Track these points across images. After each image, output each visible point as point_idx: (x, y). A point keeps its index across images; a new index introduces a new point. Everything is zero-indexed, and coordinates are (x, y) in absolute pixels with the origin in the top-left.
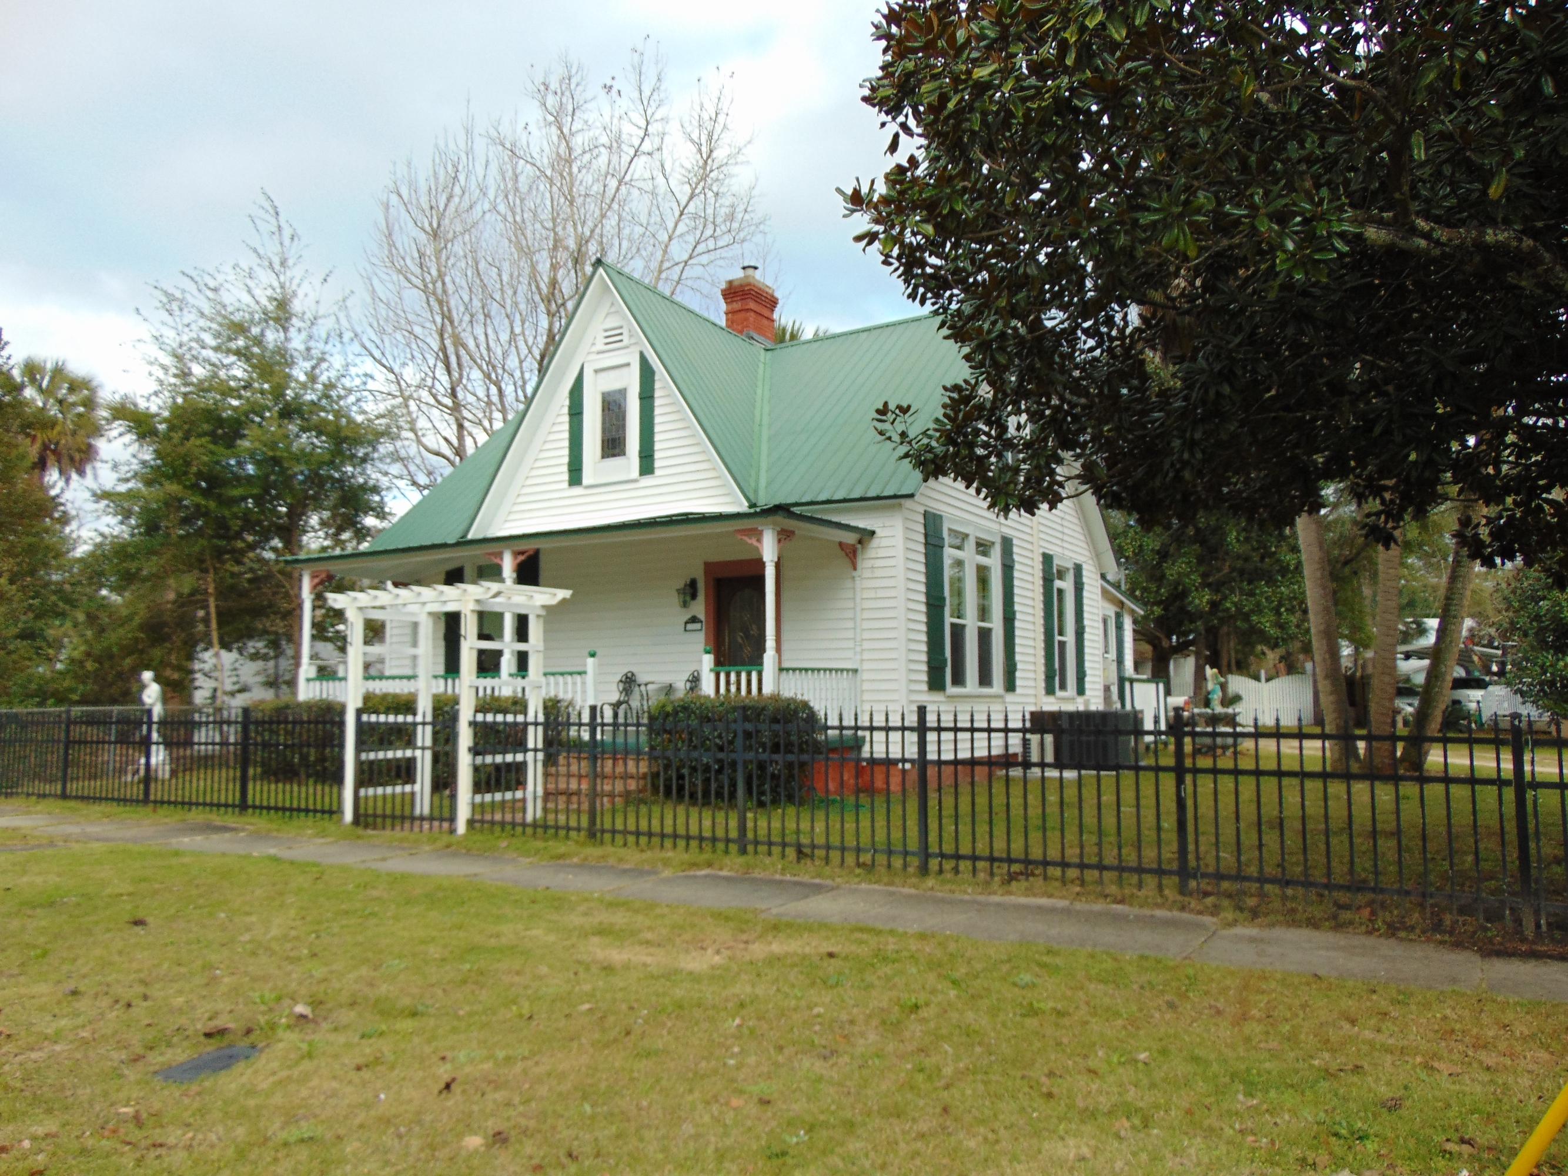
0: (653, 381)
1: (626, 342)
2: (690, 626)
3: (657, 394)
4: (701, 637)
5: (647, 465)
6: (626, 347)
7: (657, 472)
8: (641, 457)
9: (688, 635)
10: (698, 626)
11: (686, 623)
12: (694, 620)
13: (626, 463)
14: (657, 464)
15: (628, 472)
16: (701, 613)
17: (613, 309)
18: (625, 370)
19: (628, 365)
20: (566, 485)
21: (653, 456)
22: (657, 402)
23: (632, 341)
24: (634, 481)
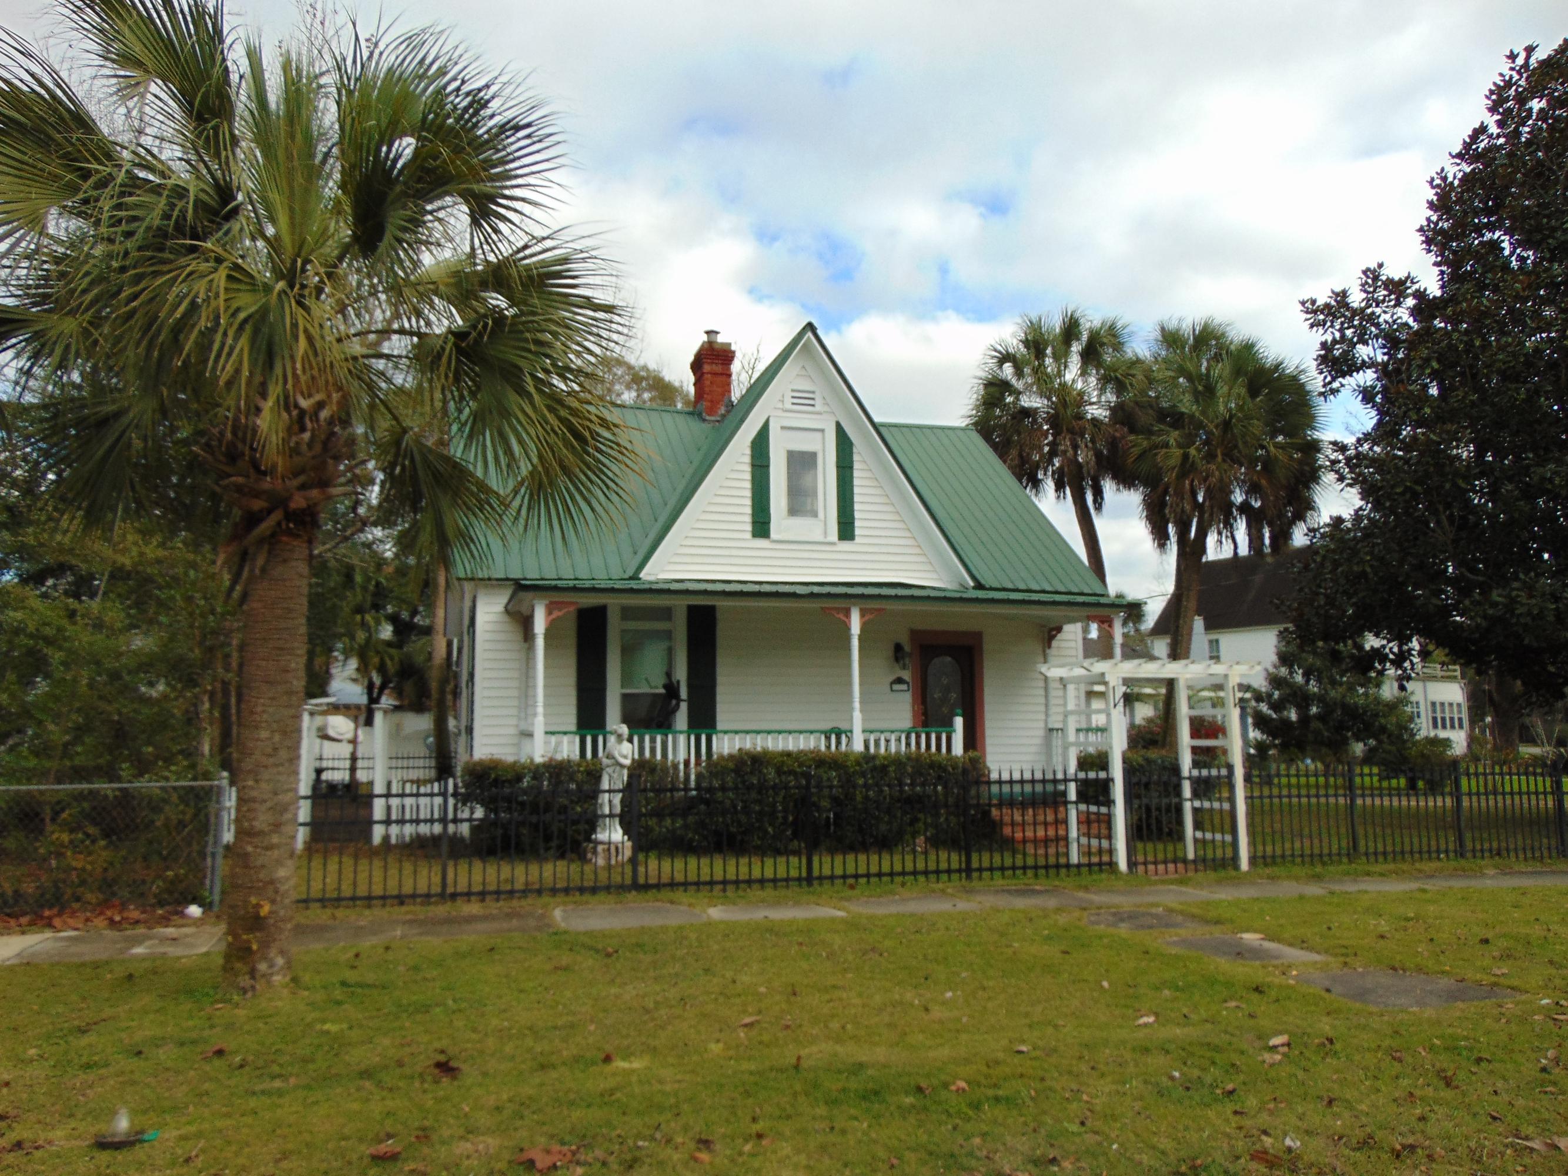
0: (851, 454)
1: (818, 408)
2: (896, 687)
3: (856, 466)
4: (908, 697)
5: (846, 530)
6: (819, 413)
7: (857, 540)
8: (839, 523)
9: (894, 695)
10: (904, 687)
11: (892, 683)
12: (899, 681)
13: (822, 524)
14: (857, 532)
15: (825, 534)
16: (906, 675)
17: (803, 372)
18: (818, 435)
19: (822, 431)
20: (749, 535)
21: (853, 523)
22: (856, 474)
23: (826, 409)
24: (833, 544)
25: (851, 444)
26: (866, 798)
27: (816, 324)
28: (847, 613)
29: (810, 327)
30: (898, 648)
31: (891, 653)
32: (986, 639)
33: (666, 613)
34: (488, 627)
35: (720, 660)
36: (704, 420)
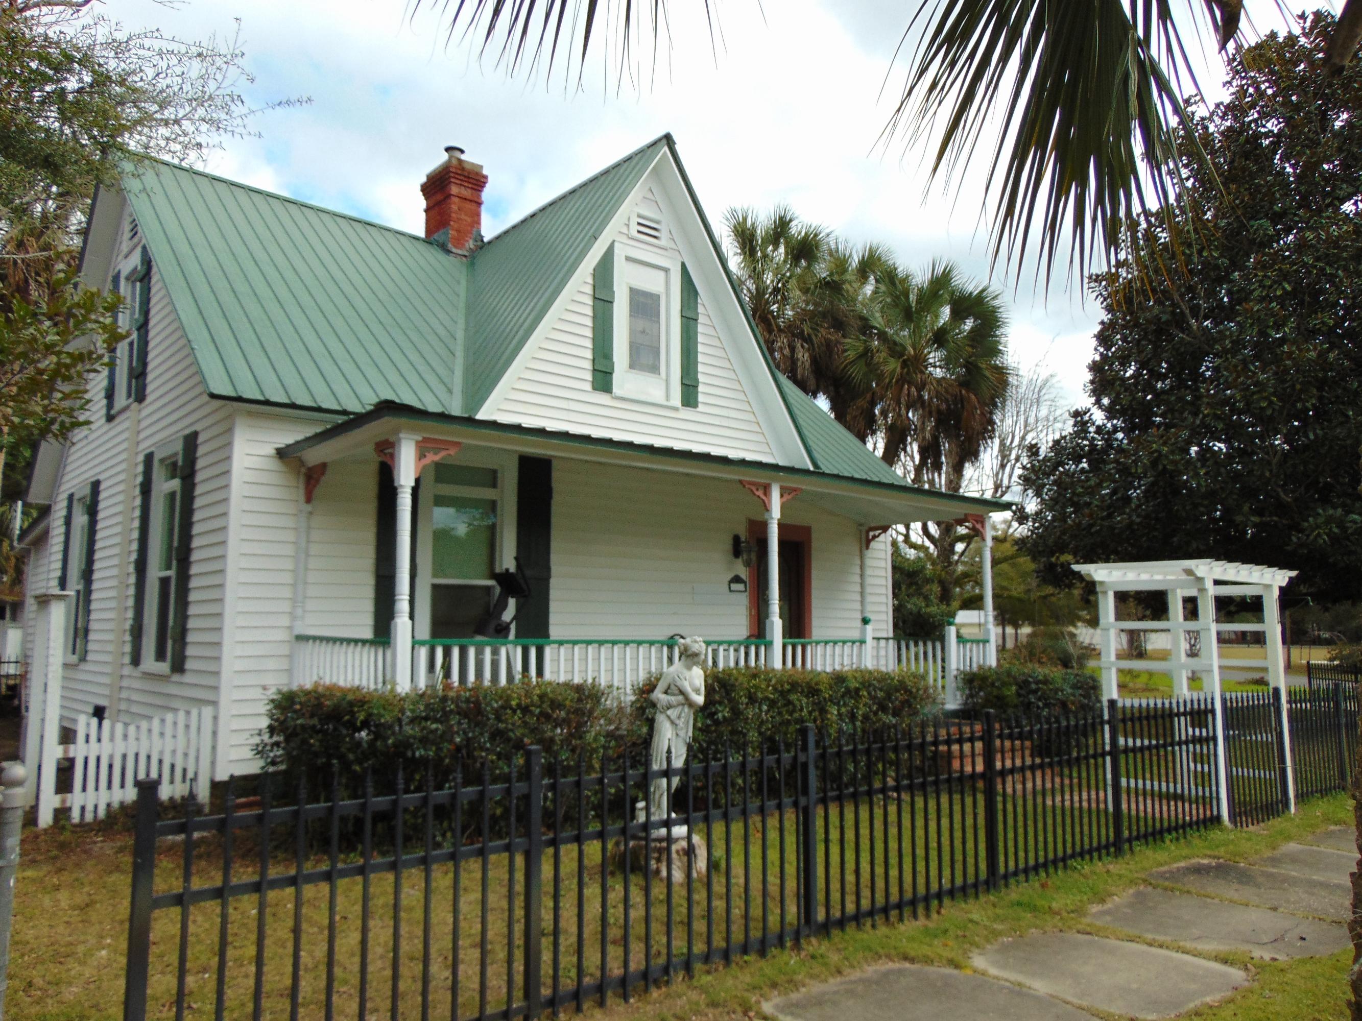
1: (663, 242)
2: (735, 586)
3: (700, 319)
4: (744, 599)
5: (690, 397)
6: (664, 249)
7: (701, 408)
8: (682, 385)
9: (733, 595)
10: (740, 587)
11: (730, 582)
12: (737, 579)
13: (664, 384)
14: (701, 398)
15: (668, 397)
16: (743, 573)
17: (650, 196)
18: (662, 274)
19: (666, 270)
20: (588, 387)
21: (696, 387)
22: (700, 329)
23: (671, 245)
24: (676, 409)
25: (696, 293)
26: (840, 731)
27: (675, 138)
28: (767, 489)
29: (668, 139)
30: (736, 540)
31: (728, 545)
32: (814, 535)
33: (492, 478)
34: (250, 476)
35: (555, 545)
36: (449, 252)
